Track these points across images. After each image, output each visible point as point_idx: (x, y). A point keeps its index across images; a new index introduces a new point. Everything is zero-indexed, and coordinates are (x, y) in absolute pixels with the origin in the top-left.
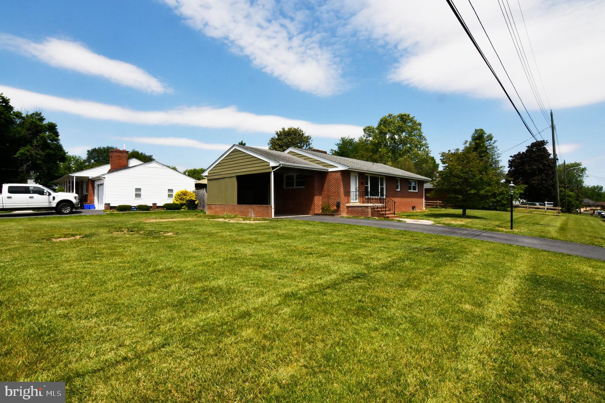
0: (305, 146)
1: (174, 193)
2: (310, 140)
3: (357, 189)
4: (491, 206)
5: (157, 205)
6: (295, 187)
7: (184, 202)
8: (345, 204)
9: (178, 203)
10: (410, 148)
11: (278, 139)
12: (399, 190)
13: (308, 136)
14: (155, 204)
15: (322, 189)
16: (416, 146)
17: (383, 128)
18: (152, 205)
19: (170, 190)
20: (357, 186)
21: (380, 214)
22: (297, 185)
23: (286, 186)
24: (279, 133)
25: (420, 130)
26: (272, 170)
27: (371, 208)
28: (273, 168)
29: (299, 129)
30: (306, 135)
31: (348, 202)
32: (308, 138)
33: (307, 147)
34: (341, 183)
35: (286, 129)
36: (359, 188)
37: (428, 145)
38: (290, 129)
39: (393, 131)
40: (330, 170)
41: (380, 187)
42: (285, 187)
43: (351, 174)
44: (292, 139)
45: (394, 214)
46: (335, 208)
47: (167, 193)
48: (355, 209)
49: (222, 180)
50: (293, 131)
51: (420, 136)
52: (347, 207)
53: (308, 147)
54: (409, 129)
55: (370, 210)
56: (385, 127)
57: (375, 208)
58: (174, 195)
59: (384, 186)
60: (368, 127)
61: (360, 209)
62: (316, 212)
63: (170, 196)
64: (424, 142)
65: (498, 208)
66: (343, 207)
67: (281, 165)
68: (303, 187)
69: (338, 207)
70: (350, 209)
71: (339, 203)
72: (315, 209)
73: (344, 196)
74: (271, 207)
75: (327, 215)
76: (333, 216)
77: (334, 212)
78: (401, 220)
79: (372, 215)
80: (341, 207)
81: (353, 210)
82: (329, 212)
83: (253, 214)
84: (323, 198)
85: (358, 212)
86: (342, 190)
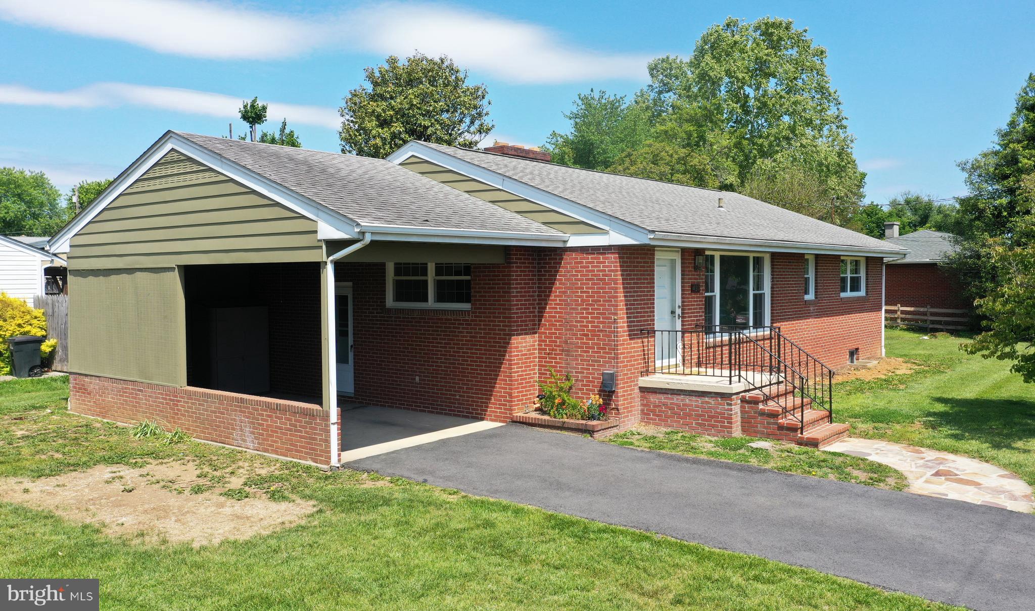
0: (467, 120)
2: (485, 102)
3: (679, 311)
6: (431, 303)
8: (632, 379)
10: (792, 129)
11: (373, 98)
12: (810, 296)
13: (478, 89)
15: (542, 310)
16: (809, 123)
17: (712, 62)
20: (679, 302)
21: (781, 428)
22: (440, 298)
23: (398, 297)
24: (377, 74)
25: (820, 73)
26: (328, 256)
27: (743, 400)
28: (334, 245)
29: (446, 64)
30: (469, 83)
31: (647, 372)
32: (477, 94)
33: (472, 122)
34: (621, 296)
35: (402, 62)
36: (683, 307)
37: (844, 122)
38: (415, 62)
39: (740, 76)
40: (575, 241)
41: (751, 293)
42: (390, 301)
43: (658, 255)
44: (424, 97)
45: (830, 417)
46: (595, 399)
48: (676, 399)
49: (124, 277)
50: (426, 71)
51: (822, 89)
52: (643, 390)
53: (477, 123)
54: (788, 67)
55: (736, 409)
56: (718, 61)
57: (755, 401)
59: (767, 290)
60: (663, 61)
62: (519, 414)
64: (832, 111)
66: (626, 394)
67: (368, 238)
68: (466, 306)
69: (607, 392)
70: (654, 398)
71: (612, 377)
72: (510, 395)
73: (630, 348)
74: (326, 416)
75: (563, 427)
76: (590, 432)
77: (592, 417)
78: (869, 455)
79: (744, 430)
80: (620, 392)
81: (665, 404)
82: (571, 416)
83: (249, 438)
84: (547, 354)
85: (690, 415)
86: (622, 324)
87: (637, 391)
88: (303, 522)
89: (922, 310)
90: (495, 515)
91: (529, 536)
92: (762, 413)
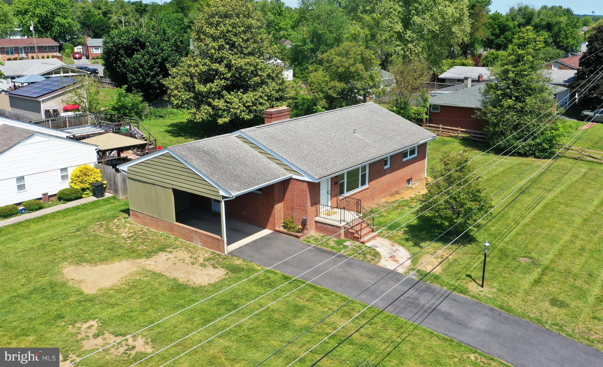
1: (70, 172)
3: (330, 192)
4: (527, 151)
5: (49, 194)
7: (87, 186)
8: (312, 219)
9: (78, 187)
12: (388, 166)
14: (45, 195)
15: (284, 195)
18: (41, 196)
19: (64, 170)
20: (330, 189)
21: (355, 237)
26: (223, 200)
27: (345, 229)
28: (224, 197)
31: (317, 216)
34: (308, 196)
40: (295, 177)
45: (373, 231)
46: (300, 227)
47: (59, 174)
48: (325, 226)
52: (316, 222)
58: (69, 176)
59: (367, 172)
61: (331, 227)
62: (277, 228)
63: (64, 177)
65: (537, 154)
66: (310, 224)
68: (260, 192)
69: (304, 224)
70: (319, 224)
71: (306, 220)
72: (274, 223)
73: (311, 210)
74: (223, 241)
75: (290, 235)
76: (298, 237)
77: (299, 232)
78: (378, 247)
79: (345, 236)
80: (308, 224)
81: (322, 227)
82: (293, 231)
83: (199, 243)
84: (286, 208)
85: (329, 231)
86: (309, 204)
87: (314, 222)
88: (224, 277)
89: (469, 131)
90: (270, 275)
91: (278, 282)
92: (350, 232)
